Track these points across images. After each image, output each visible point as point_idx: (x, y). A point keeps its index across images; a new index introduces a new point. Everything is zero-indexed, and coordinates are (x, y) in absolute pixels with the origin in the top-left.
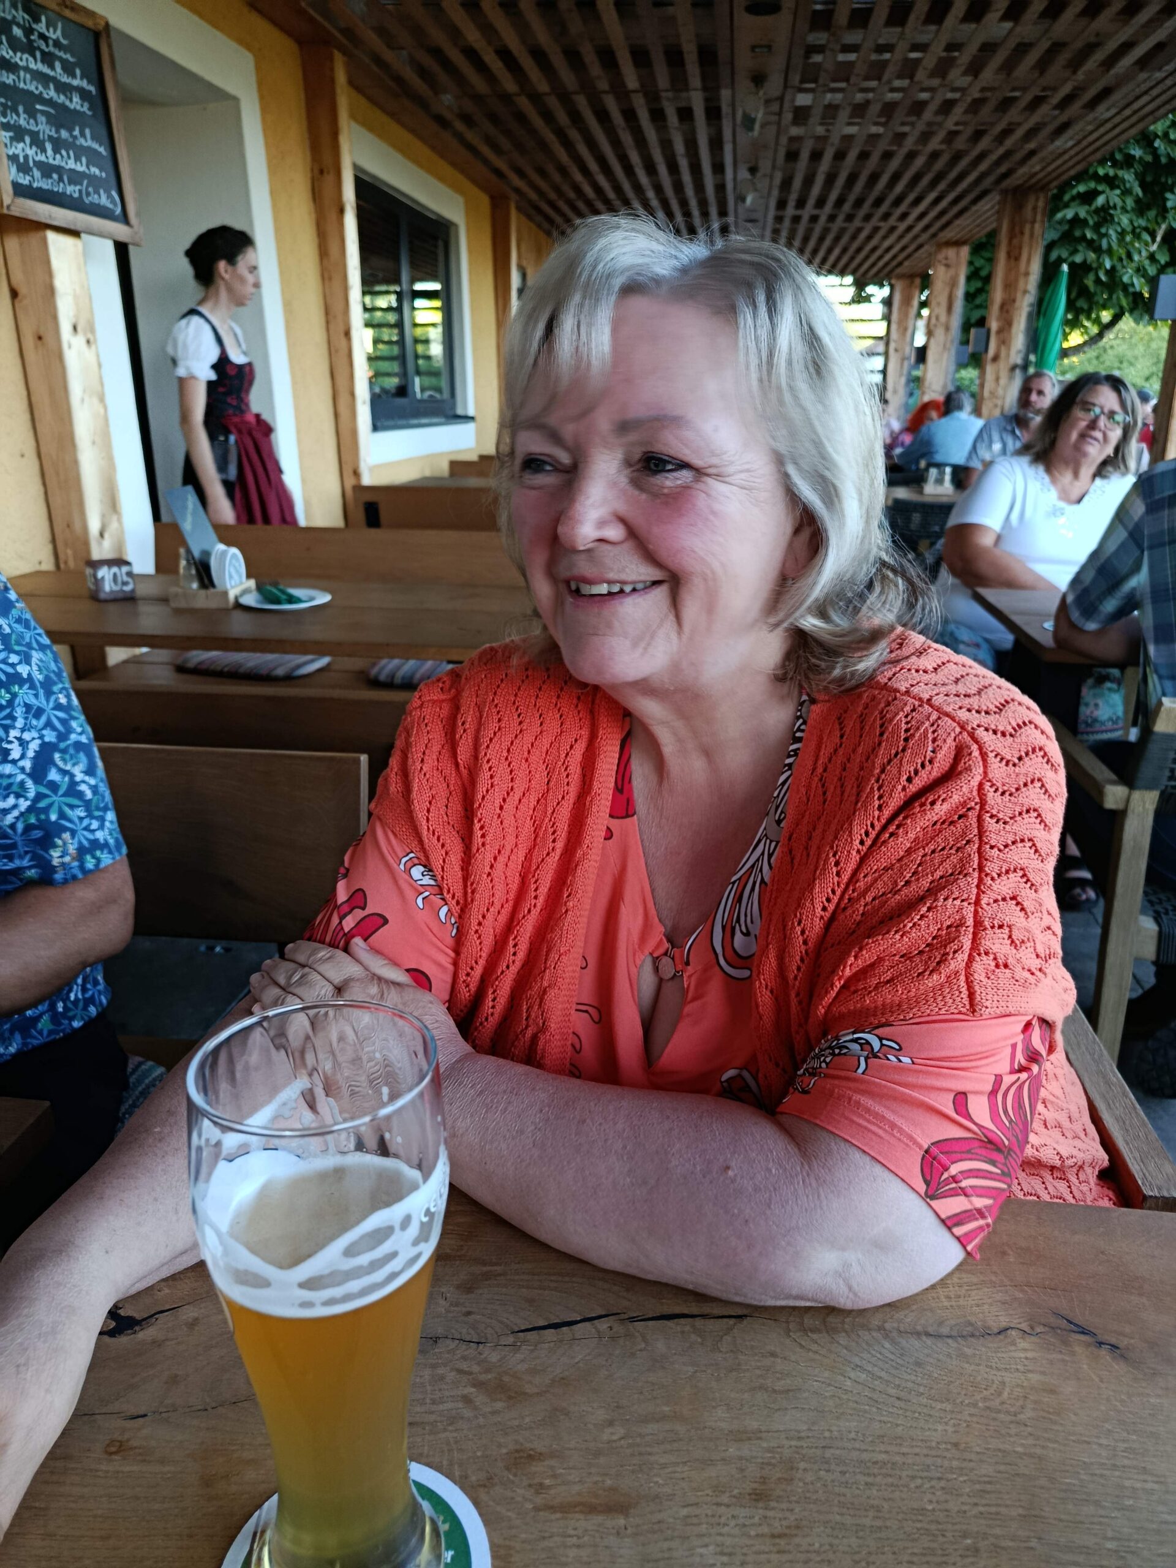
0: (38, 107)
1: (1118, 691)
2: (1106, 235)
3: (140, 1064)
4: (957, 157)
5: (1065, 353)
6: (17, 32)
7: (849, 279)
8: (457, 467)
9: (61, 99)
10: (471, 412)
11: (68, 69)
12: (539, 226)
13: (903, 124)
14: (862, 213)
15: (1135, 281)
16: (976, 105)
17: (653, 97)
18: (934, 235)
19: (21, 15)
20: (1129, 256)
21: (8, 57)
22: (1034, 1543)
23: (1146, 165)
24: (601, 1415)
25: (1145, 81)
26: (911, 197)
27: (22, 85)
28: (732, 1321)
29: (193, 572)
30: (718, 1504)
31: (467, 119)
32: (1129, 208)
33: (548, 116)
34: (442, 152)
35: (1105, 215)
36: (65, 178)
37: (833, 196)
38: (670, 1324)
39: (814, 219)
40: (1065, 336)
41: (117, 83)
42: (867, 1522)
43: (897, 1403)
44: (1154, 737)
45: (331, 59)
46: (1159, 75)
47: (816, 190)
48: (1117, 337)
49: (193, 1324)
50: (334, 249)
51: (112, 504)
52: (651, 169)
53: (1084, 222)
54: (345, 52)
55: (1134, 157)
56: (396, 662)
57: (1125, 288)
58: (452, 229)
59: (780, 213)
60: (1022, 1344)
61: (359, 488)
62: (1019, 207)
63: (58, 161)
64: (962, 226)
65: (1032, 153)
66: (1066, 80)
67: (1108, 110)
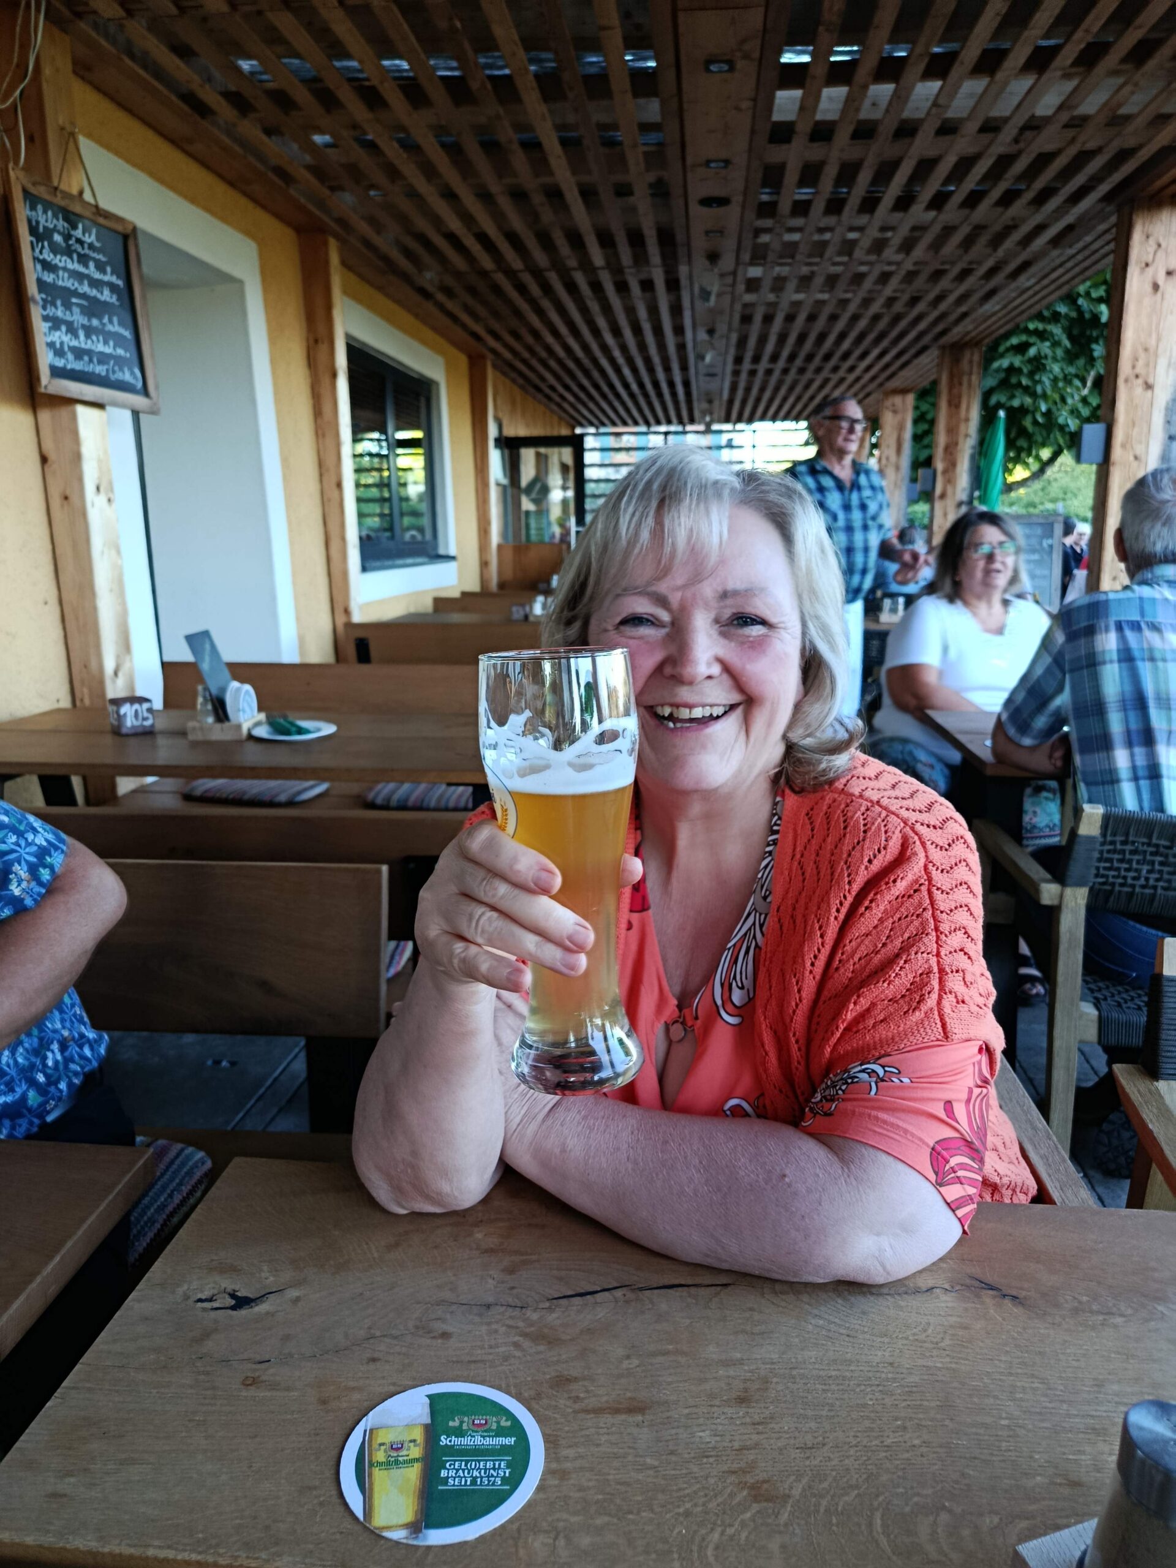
0: (74, 300)
1: (1053, 800)
2: (1040, 382)
3: (182, 1150)
4: (897, 318)
5: (1009, 488)
6: (57, 238)
7: (804, 424)
8: (441, 604)
9: (94, 293)
10: (452, 551)
11: (100, 267)
12: (514, 381)
13: (846, 291)
14: (812, 367)
15: (1070, 422)
16: (910, 276)
17: (616, 270)
18: (881, 385)
19: (61, 224)
20: (1063, 400)
21: (49, 259)
22: (947, 1422)
23: (1072, 321)
24: (621, 1352)
25: (1059, 256)
26: (857, 352)
27: (60, 283)
28: (719, 1288)
29: (210, 707)
30: (711, 1406)
31: (448, 292)
32: (1059, 358)
33: (522, 289)
34: (424, 319)
35: (1038, 365)
36: (95, 360)
37: (785, 353)
38: (670, 1291)
39: (769, 372)
40: (1008, 470)
41: (141, 277)
42: (824, 1413)
43: (847, 1339)
44: (1078, 840)
45: (326, 244)
46: (1071, 252)
47: (770, 348)
48: (1059, 471)
49: (297, 1300)
50: (327, 409)
51: (125, 645)
52: (617, 332)
53: (1019, 371)
54: (337, 237)
55: (1060, 313)
56: (391, 786)
57: (1062, 428)
58: (434, 387)
59: (738, 367)
60: (944, 1298)
61: (349, 625)
62: (956, 361)
63: (89, 345)
64: (907, 376)
65: (965, 315)
66: (990, 255)
67: (1028, 279)
